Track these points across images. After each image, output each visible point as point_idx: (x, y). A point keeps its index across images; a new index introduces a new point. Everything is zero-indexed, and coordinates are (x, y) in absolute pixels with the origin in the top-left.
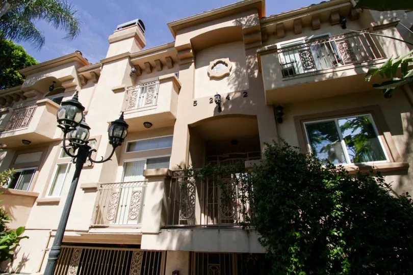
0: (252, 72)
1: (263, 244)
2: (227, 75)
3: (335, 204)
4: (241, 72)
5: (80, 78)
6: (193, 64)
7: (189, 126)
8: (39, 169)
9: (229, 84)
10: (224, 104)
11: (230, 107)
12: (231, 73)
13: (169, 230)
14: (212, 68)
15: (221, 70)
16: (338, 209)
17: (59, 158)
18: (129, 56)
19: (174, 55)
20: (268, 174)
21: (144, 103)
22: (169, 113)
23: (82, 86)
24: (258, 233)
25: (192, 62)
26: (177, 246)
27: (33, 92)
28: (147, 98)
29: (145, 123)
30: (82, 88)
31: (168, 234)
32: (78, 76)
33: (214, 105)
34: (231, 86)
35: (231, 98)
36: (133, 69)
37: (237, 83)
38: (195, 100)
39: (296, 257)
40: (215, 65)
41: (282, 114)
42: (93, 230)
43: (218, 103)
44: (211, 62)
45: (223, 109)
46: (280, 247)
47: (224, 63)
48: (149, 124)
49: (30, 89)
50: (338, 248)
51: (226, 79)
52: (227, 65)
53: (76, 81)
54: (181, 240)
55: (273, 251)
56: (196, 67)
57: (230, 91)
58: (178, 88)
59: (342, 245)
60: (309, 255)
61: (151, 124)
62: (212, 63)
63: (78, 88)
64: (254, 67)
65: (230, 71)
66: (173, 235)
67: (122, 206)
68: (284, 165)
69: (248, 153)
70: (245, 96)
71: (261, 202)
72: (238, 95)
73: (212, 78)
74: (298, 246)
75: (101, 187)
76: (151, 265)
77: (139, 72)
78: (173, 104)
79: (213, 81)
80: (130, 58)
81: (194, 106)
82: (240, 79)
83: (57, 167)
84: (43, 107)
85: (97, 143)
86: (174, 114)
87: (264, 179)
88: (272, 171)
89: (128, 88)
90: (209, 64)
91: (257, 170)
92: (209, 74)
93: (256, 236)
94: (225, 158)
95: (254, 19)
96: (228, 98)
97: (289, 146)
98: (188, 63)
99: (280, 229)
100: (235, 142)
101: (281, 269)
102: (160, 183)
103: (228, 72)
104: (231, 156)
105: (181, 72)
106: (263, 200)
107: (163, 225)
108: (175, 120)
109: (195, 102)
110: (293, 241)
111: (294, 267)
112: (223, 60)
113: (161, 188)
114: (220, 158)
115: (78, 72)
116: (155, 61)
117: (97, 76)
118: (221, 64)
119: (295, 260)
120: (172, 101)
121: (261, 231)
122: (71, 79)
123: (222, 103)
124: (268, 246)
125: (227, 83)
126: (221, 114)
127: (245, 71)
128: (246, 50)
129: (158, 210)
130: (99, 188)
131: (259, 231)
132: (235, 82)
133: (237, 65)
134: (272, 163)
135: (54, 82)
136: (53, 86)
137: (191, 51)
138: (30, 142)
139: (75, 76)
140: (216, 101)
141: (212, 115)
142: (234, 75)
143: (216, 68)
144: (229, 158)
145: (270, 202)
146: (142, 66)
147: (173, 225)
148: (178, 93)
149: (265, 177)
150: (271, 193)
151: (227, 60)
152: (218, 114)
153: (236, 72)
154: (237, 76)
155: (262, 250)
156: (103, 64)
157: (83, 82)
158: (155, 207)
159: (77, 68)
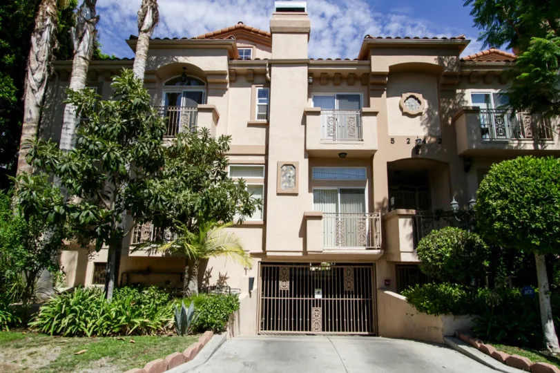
0: (447, 119)
2: (420, 114)
4: (433, 114)
5: (231, 74)
6: (385, 93)
7: (389, 164)
9: (422, 124)
11: (426, 150)
12: (423, 113)
14: (405, 101)
15: (410, 105)
18: (308, 63)
23: (233, 84)
25: (384, 90)
27: (154, 77)
28: (349, 129)
29: (340, 154)
30: (231, 86)
32: (230, 71)
34: (424, 126)
35: (427, 142)
37: (429, 125)
38: (392, 137)
40: (407, 98)
41: (469, 165)
42: (326, 251)
44: (403, 94)
45: (420, 152)
47: (416, 99)
48: (344, 155)
51: (418, 117)
52: (420, 102)
53: (228, 78)
56: (388, 96)
57: (425, 134)
61: (346, 155)
62: (405, 95)
63: (228, 86)
64: (448, 114)
65: (423, 110)
70: (440, 143)
72: (433, 140)
73: (405, 114)
79: (406, 117)
80: (308, 65)
81: (392, 143)
82: (432, 122)
85: (296, 170)
90: (401, 96)
92: (401, 109)
95: (456, 63)
96: (424, 142)
98: (381, 90)
102: (409, 220)
103: (421, 111)
105: (372, 100)
107: (414, 246)
108: (373, 155)
109: (392, 140)
112: (417, 95)
113: (410, 223)
115: (230, 65)
117: (254, 75)
118: (413, 99)
122: (222, 75)
125: (420, 122)
126: (419, 156)
127: (437, 113)
128: (441, 90)
132: (427, 123)
133: (428, 104)
135: (185, 68)
136: (184, 74)
137: (387, 79)
139: (227, 71)
141: (410, 156)
142: (426, 116)
143: (408, 102)
151: (420, 96)
152: (415, 156)
153: (428, 111)
154: (430, 118)
157: (234, 78)
159: (229, 60)
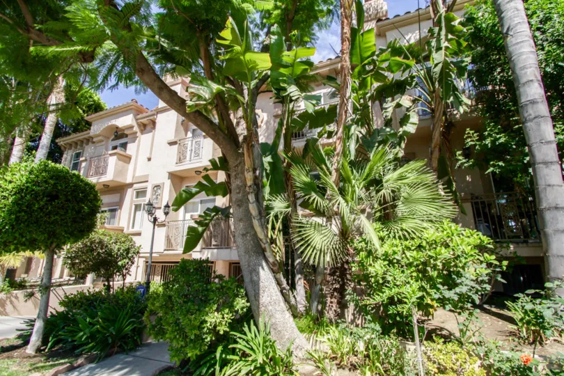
4: (270, 124)
5: (139, 125)
8: (121, 208)
9: (261, 135)
17: (134, 199)
21: (193, 155)
23: (142, 132)
27: (100, 138)
28: (195, 152)
29: (196, 172)
30: (142, 134)
31: (206, 251)
32: (138, 124)
34: (262, 137)
36: (183, 118)
37: (266, 134)
42: (166, 252)
47: (257, 114)
48: (199, 173)
49: (98, 136)
52: (259, 117)
53: (136, 129)
63: (139, 134)
65: (261, 123)
67: (183, 236)
82: (269, 131)
83: (134, 207)
85: (162, 189)
89: (180, 140)
107: (203, 247)
115: (137, 120)
117: (154, 123)
120: (213, 155)
122: (132, 127)
130: (167, 224)
133: (268, 116)
135: (117, 128)
136: (116, 132)
138: (109, 186)
139: (135, 124)
142: (265, 127)
151: (259, 111)
153: (266, 123)
154: (267, 128)
156: (157, 113)
157: (142, 128)
159: (135, 116)
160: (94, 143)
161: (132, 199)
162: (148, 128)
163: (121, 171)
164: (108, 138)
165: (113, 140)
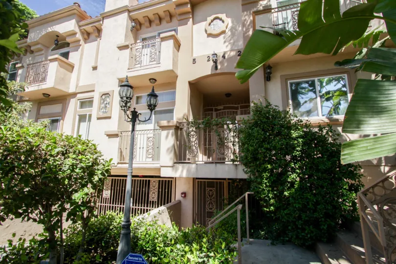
0: (248, 30)
1: (246, 173)
2: (223, 32)
3: (295, 147)
4: (236, 30)
5: (82, 33)
6: (191, 20)
7: (190, 83)
8: (63, 119)
9: (225, 42)
10: (221, 63)
11: (226, 64)
12: (227, 31)
13: (180, 164)
14: (210, 24)
15: (218, 27)
16: (297, 151)
17: (78, 110)
18: (128, 10)
19: (172, 9)
20: (253, 126)
21: (148, 61)
22: (172, 71)
23: (86, 40)
24: (243, 166)
25: (190, 18)
26: (186, 174)
27: (39, 46)
28: (151, 56)
29: (150, 79)
30: (85, 43)
31: (180, 166)
32: (80, 30)
33: (211, 63)
34: (227, 44)
35: (226, 57)
36: (133, 24)
37: (232, 41)
38: (194, 58)
39: (266, 180)
40: (212, 21)
41: (270, 73)
42: (120, 165)
43: (215, 62)
44: (208, 18)
45: (219, 67)
46: (257, 174)
47: (221, 19)
48: (154, 81)
49: (37, 43)
50: (294, 175)
51: (222, 36)
52: (223, 22)
53: (79, 36)
54: (188, 171)
55: (252, 177)
56: (194, 23)
57: (226, 50)
58: (178, 45)
59: (297, 173)
60: (275, 178)
61: (156, 80)
63: (82, 42)
64: (249, 25)
65: (226, 28)
66: (183, 167)
67: (140, 148)
68: (265, 120)
69: (239, 105)
70: (239, 55)
71: (246, 146)
72: (233, 53)
73: (210, 35)
74: (268, 173)
75: (121, 133)
76: (165, 189)
77: (138, 27)
78: (175, 62)
79: (210, 38)
80: (129, 11)
81: (193, 63)
82: (235, 37)
83: (77, 117)
84: (56, 64)
85: (111, 97)
86: (176, 71)
87: (250, 129)
88: (256, 124)
89: (131, 45)
90: (206, 20)
91: (245, 123)
92: (206, 31)
93: (241, 168)
94: (220, 110)
96: (224, 57)
97: (271, 105)
98: (186, 19)
99: (258, 163)
100: (228, 95)
101: (257, 187)
102: (172, 131)
103: (225, 29)
104: (225, 108)
105: (180, 29)
106: (248, 144)
107: (175, 161)
108: (177, 77)
109: (194, 60)
110: (265, 170)
111: (264, 185)
112: (220, 16)
113: (172, 135)
114: (215, 109)
115: (80, 26)
116: (153, 14)
117: (99, 31)
118: (218, 21)
119: (266, 181)
120: (173, 59)
121: (246, 165)
122: (75, 34)
123: (218, 62)
124: (249, 174)
125: (223, 41)
126: (218, 71)
127: (240, 28)
128: (242, 5)
129: (171, 151)
130: (120, 135)
131: (244, 165)
132: (231, 40)
133: (233, 22)
134: (256, 118)
135: (58, 36)
136: (57, 40)
137: (189, 6)
138: (49, 95)
139: (77, 30)
140: (213, 60)
141: (209, 72)
142: (229, 33)
143: (214, 25)
144: (223, 109)
145: (252, 146)
146: (142, 20)
147: (183, 161)
148: (178, 50)
149: (250, 128)
150: (253, 140)
151: (223, 16)
152: (215, 72)
153: (231, 30)
154: (233, 34)
155: (245, 176)
156: (103, 18)
157: (86, 36)
158: (168, 149)
159: (78, 22)
160: (32, 52)
161: (76, 108)
162: (92, 37)
163: (63, 79)
164: (48, 48)
165: (52, 50)
